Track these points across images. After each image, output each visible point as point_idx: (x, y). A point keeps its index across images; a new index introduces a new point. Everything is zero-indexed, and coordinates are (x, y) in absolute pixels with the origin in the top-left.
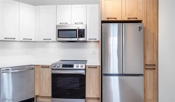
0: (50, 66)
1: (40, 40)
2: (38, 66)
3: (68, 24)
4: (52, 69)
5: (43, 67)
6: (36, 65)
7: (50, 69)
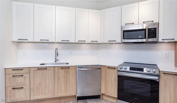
0: (116, 68)
1: (105, 42)
2: (104, 67)
3: (134, 24)
4: (119, 71)
5: (109, 68)
6: (102, 66)
7: (116, 70)
